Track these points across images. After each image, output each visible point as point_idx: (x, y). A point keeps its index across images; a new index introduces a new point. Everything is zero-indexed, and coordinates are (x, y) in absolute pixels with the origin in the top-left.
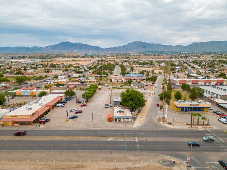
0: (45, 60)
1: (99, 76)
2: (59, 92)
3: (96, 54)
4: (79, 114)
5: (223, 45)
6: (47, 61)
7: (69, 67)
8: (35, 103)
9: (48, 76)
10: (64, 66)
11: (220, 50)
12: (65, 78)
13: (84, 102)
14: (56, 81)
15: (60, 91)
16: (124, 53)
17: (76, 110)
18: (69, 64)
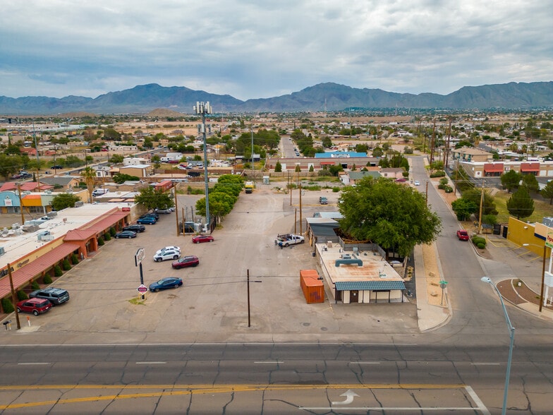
0: (94, 125)
1: (241, 157)
2: (119, 196)
3: (224, 114)
4: (190, 270)
5: (534, 94)
6: (100, 128)
7: (156, 139)
8: (26, 231)
9: (95, 159)
10: (144, 137)
11: (528, 105)
12: (143, 163)
13: (202, 227)
14: (116, 169)
15: (123, 194)
16: (294, 111)
17: (176, 257)
18: (155, 134)
